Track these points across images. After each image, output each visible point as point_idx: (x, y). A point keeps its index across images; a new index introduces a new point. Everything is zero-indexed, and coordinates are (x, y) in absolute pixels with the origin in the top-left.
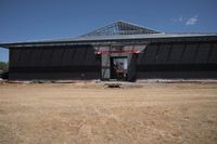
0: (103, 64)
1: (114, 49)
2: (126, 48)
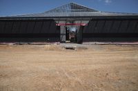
0: (62, 32)
1: (69, 23)
2: (76, 22)
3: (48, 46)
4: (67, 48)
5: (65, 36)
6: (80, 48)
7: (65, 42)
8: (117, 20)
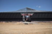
0: (23, 18)
1: (26, 14)
2: (29, 14)
3: (18, 23)
4: (25, 24)
5: (24, 19)
6: (30, 24)
7: (24, 21)
8: (44, 13)
